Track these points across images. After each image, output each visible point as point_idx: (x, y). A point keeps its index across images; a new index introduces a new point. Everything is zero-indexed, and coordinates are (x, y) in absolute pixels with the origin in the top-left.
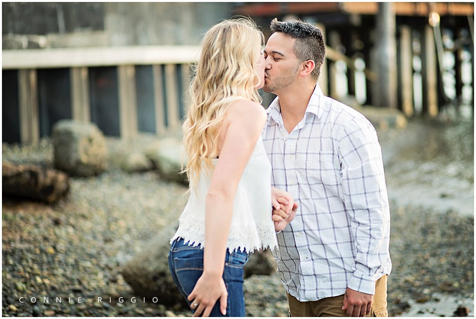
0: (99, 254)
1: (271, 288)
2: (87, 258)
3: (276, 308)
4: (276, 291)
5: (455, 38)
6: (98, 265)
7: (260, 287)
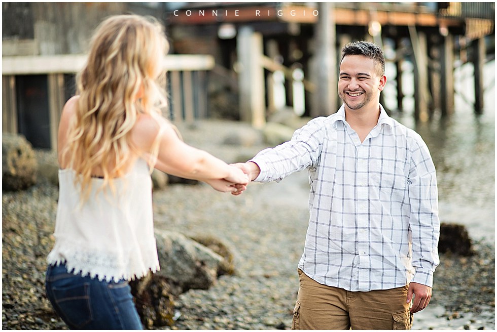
0: (30, 268)
1: (209, 303)
2: (18, 273)
3: (215, 322)
4: (214, 306)
5: (396, 47)
6: (30, 280)
7: (198, 302)
